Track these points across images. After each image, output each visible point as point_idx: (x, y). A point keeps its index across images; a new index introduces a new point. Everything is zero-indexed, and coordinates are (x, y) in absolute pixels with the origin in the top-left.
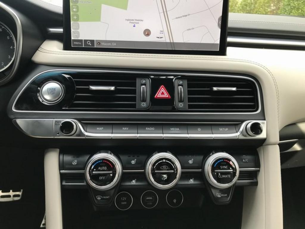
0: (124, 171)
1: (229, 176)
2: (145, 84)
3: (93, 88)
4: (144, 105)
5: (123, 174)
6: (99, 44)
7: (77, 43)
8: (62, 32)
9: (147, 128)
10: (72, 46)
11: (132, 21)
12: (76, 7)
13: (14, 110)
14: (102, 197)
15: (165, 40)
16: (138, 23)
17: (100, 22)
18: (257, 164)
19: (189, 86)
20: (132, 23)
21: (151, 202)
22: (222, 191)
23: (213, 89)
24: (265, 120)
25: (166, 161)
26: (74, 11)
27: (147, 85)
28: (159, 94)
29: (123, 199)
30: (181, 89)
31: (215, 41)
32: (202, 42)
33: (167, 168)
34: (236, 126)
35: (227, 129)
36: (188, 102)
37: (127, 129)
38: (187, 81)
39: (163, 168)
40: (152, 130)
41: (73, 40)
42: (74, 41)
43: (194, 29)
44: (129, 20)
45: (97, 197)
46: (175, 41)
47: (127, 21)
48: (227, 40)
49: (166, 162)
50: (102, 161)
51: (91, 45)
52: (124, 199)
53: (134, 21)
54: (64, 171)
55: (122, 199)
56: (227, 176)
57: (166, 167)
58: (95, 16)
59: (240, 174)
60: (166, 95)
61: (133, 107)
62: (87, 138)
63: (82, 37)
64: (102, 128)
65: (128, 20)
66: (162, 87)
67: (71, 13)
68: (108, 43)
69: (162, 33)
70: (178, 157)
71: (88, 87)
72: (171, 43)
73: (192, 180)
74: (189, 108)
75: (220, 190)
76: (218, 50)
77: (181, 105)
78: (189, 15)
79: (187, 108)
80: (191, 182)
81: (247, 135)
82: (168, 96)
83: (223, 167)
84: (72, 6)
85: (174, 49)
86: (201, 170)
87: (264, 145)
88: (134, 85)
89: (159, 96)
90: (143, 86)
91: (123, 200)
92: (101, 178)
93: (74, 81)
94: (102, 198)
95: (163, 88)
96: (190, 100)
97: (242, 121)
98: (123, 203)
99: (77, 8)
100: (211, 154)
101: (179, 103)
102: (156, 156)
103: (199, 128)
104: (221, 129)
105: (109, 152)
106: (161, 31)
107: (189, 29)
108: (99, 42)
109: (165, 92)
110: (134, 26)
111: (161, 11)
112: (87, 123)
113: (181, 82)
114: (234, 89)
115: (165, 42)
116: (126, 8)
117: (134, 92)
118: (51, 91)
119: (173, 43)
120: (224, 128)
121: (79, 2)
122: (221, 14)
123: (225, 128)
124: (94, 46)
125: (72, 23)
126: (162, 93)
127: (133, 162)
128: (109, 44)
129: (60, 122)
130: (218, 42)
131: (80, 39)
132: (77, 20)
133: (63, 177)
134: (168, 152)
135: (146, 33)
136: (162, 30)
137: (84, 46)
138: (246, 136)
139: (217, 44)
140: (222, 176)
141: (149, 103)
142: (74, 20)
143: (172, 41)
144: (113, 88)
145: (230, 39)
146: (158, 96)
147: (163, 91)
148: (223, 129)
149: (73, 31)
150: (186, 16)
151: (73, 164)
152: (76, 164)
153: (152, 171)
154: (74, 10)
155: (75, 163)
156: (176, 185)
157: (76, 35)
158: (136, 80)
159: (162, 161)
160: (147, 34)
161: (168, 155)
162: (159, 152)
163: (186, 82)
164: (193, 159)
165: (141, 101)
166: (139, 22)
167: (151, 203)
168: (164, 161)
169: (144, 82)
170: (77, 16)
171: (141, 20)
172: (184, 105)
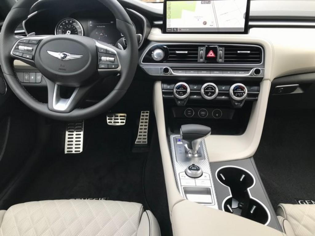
0: (191, 91)
2: (202, 50)
3: (177, 52)
4: (202, 60)
5: (190, 93)
8: (162, 24)
9: (202, 72)
10: (167, 32)
13: (142, 63)
15: (214, 27)
16: (200, 18)
17: (181, 19)
18: (258, 90)
19: (225, 51)
22: (238, 101)
23: (237, 52)
24: (264, 68)
25: (211, 86)
26: (168, 14)
29: (189, 111)
30: (221, 52)
31: (242, 26)
34: (248, 71)
37: (193, 72)
38: (225, 48)
40: (205, 72)
41: (167, 28)
43: (230, 20)
45: (179, 102)
50: (181, 85)
51: (176, 30)
53: (198, 17)
54: (164, 91)
56: (241, 94)
58: (179, 16)
59: (247, 94)
60: (213, 55)
61: (196, 61)
62: (174, 75)
63: (172, 27)
64: (181, 71)
65: (195, 17)
70: (218, 86)
71: (174, 52)
73: (224, 96)
74: (224, 62)
76: (243, 31)
77: (220, 60)
84: (168, 11)
85: (218, 31)
86: (228, 92)
87: (263, 80)
88: (197, 50)
92: (181, 93)
93: (168, 49)
94: (181, 102)
95: (211, 52)
96: (225, 58)
97: (251, 69)
98: (189, 114)
99: (170, 12)
103: (229, 72)
104: (240, 72)
105: (185, 82)
106: (212, 22)
107: (227, 21)
108: (180, 29)
109: (212, 54)
110: (198, 20)
112: (174, 69)
113: (221, 49)
114: (249, 52)
116: (194, 11)
117: (197, 54)
118: (158, 55)
121: (171, 9)
122: (245, 11)
123: (242, 72)
124: (178, 31)
125: (167, 20)
126: (211, 54)
127: (195, 88)
128: (185, 30)
129: (163, 68)
131: (171, 27)
132: (170, 18)
133: (163, 93)
134: (212, 82)
135: (205, 23)
137: (173, 31)
139: (243, 28)
140: (237, 94)
141: (204, 59)
142: (168, 18)
143: (218, 27)
144: (186, 52)
146: (209, 56)
149: (167, 24)
150: (226, 13)
151: (168, 88)
153: (204, 91)
156: (216, 98)
157: (169, 26)
158: (198, 48)
159: (209, 86)
161: (212, 84)
162: (208, 83)
163: (223, 49)
164: (224, 87)
165: (200, 59)
167: (204, 115)
169: (202, 49)
170: (170, 16)
171: (202, 17)
172: (222, 61)
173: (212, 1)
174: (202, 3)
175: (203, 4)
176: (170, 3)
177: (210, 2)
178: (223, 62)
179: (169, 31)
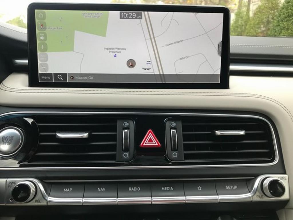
2: (128, 128)
3: (61, 135)
4: (126, 156)
6: (72, 79)
7: (45, 78)
8: (27, 64)
9: (130, 189)
10: (39, 82)
11: (112, 50)
12: (42, 35)
15: (153, 72)
16: (120, 52)
17: (73, 52)
19: (184, 129)
20: (112, 52)
23: (215, 132)
24: (285, 173)
26: (41, 40)
27: (130, 128)
28: (145, 142)
30: (174, 133)
31: (215, 72)
32: (199, 73)
34: (248, 183)
35: (236, 187)
36: (184, 150)
37: (104, 190)
38: (182, 123)
40: (137, 191)
41: (40, 74)
42: (42, 75)
43: (188, 57)
44: (109, 49)
46: (165, 73)
47: (105, 50)
48: (229, 68)
51: (62, 79)
53: (115, 50)
60: (155, 143)
62: (49, 204)
63: (52, 70)
64: (71, 189)
65: (107, 49)
66: (150, 132)
67: (38, 42)
68: (83, 77)
69: (150, 64)
72: (160, 75)
74: (185, 158)
76: (219, 82)
77: (174, 156)
78: (182, 41)
79: (184, 160)
81: (264, 196)
82: (157, 144)
84: (39, 33)
85: (164, 83)
87: (286, 208)
88: (115, 129)
89: (146, 144)
90: (126, 131)
93: (38, 125)
95: (150, 134)
96: (187, 147)
97: (256, 176)
99: (45, 36)
101: (172, 152)
103: (199, 187)
104: (228, 187)
106: (148, 61)
107: (182, 58)
108: (72, 76)
109: (153, 139)
110: (115, 56)
111: (148, 37)
112: (51, 182)
113: (174, 125)
114: (242, 133)
115: (153, 74)
116: (104, 35)
117: (113, 138)
118: (7, 141)
119: (163, 75)
121: (47, 28)
122: (220, 39)
123: (234, 185)
124: (67, 81)
125: (38, 53)
126: (150, 140)
128: (85, 78)
129: (15, 183)
130: (219, 72)
131: (49, 72)
132: (45, 50)
135: (130, 64)
136: (150, 61)
137: (54, 81)
138: (262, 198)
139: (217, 75)
141: (133, 151)
143: (161, 73)
144: (86, 135)
145: (232, 67)
146: (144, 144)
147: (150, 136)
148: (231, 186)
149: (40, 64)
150: (178, 42)
154: (42, 38)
157: (44, 68)
158: (117, 123)
160: (131, 66)
163: (180, 124)
165: (124, 151)
166: (121, 50)
169: (127, 124)
170: (45, 45)
171: (124, 49)
172: (179, 155)
173: (146, 12)
174: (121, 17)
175: (124, 18)
176: (44, 14)
177: (141, 15)
178: (182, 159)
179: (44, 80)
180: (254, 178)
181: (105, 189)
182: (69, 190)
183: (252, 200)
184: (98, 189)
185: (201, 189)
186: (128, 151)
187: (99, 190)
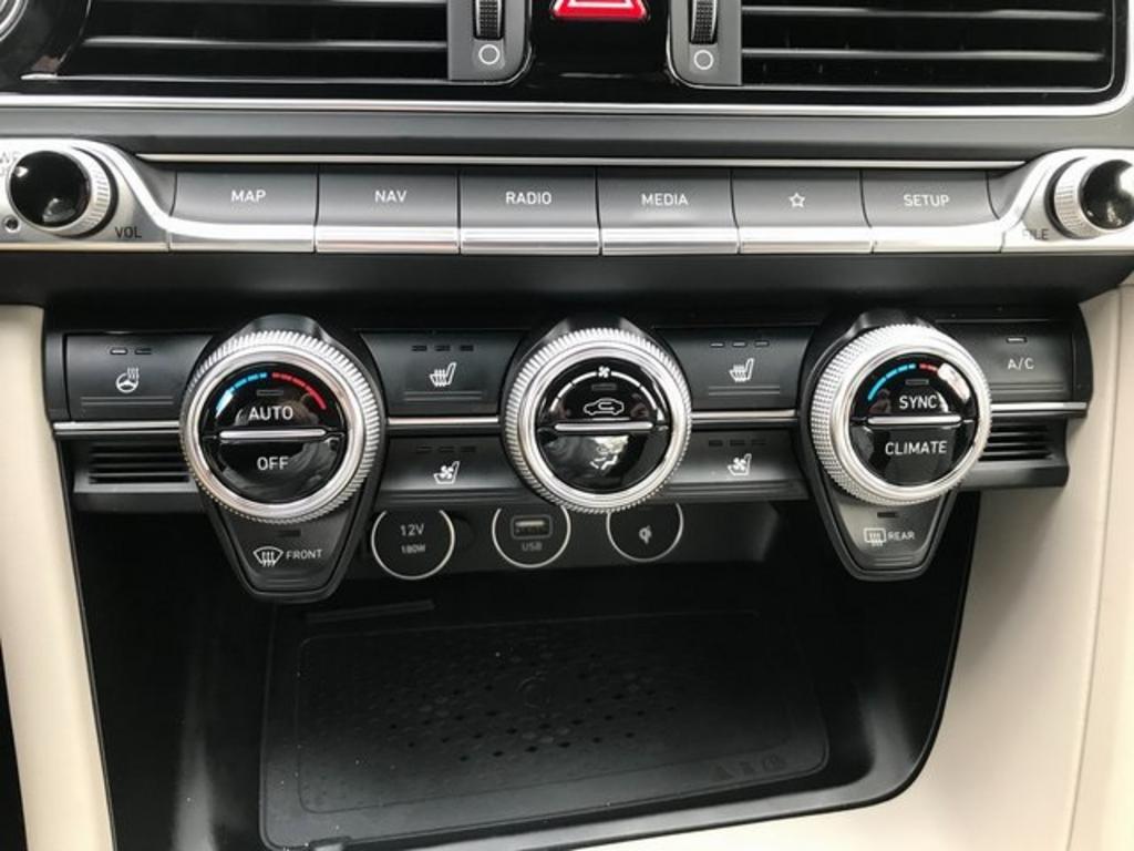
0: (393, 422)
1: (941, 446)
4: (493, 58)
5: (390, 438)
9: (510, 197)
14: (282, 553)
18: (1079, 381)
21: (541, 540)
22: (889, 515)
25: (614, 374)
29: (408, 531)
33: (617, 407)
34: (993, 183)
35: (944, 199)
36: (745, 45)
37: (402, 199)
39: (596, 408)
40: (538, 206)
45: (260, 554)
49: (611, 379)
50: (264, 375)
52: (416, 531)
54: (73, 425)
55: (404, 533)
56: (930, 447)
57: (614, 404)
59: (993, 430)
61: (428, 71)
62: (174, 247)
64: (261, 193)
70: (679, 349)
73: (743, 461)
74: (747, 77)
75: (881, 510)
77: (699, 63)
79: (739, 81)
80: (739, 471)
81: (1052, 231)
83: (913, 402)
86: (791, 413)
87: (1127, 285)
91: (411, 533)
92: (267, 464)
94: (284, 556)
96: (754, 31)
97: (1030, 157)
98: (410, 549)
100: (851, 333)
101: (692, 47)
102: (564, 349)
103: (797, 195)
104: (912, 201)
105: (310, 324)
112: (176, 162)
120: (926, 193)
123: (935, 193)
127: (440, 378)
133: (70, 453)
134: (625, 323)
138: (1043, 238)
140: (901, 449)
141: (521, 49)
148: (925, 197)
151: (119, 386)
152: (135, 386)
153: (537, 427)
155: (127, 383)
156: (666, 486)
159: (593, 374)
161: (625, 343)
162: (577, 326)
164: (751, 360)
165: (478, 38)
167: (539, 546)
168: (604, 372)
172: (720, 62)
178: (735, 80)
180: (1022, 162)
181: (405, 193)
182: (255, 195)
183: (1002, 247)
184: (378, 193)
185: (801, 205)
186: (498, 39)
187: (380, 199)
